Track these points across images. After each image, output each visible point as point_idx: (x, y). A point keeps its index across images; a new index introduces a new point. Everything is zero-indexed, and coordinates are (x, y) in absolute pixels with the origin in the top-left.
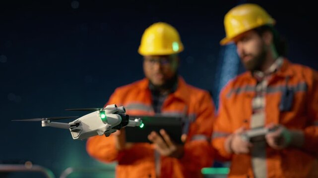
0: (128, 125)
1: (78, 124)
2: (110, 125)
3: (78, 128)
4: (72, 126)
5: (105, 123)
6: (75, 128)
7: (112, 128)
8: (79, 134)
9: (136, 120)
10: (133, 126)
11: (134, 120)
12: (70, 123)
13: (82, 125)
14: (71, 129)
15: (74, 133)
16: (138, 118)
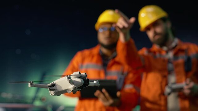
0: (89, 86)
1: (54, 85)
2: (76, 86)
3: (54, 88)
4: (49, 86)
5: (72, 85)
6: (52, 88)
7: (77, 88)
8: (54, 92)
9: (95, 82)
10: (93, 86)
11: (93, 81)
12: (48, 85)
13: (56, 86)
14: (49, 88)
15: (51, 91)
16: (96, 80)
